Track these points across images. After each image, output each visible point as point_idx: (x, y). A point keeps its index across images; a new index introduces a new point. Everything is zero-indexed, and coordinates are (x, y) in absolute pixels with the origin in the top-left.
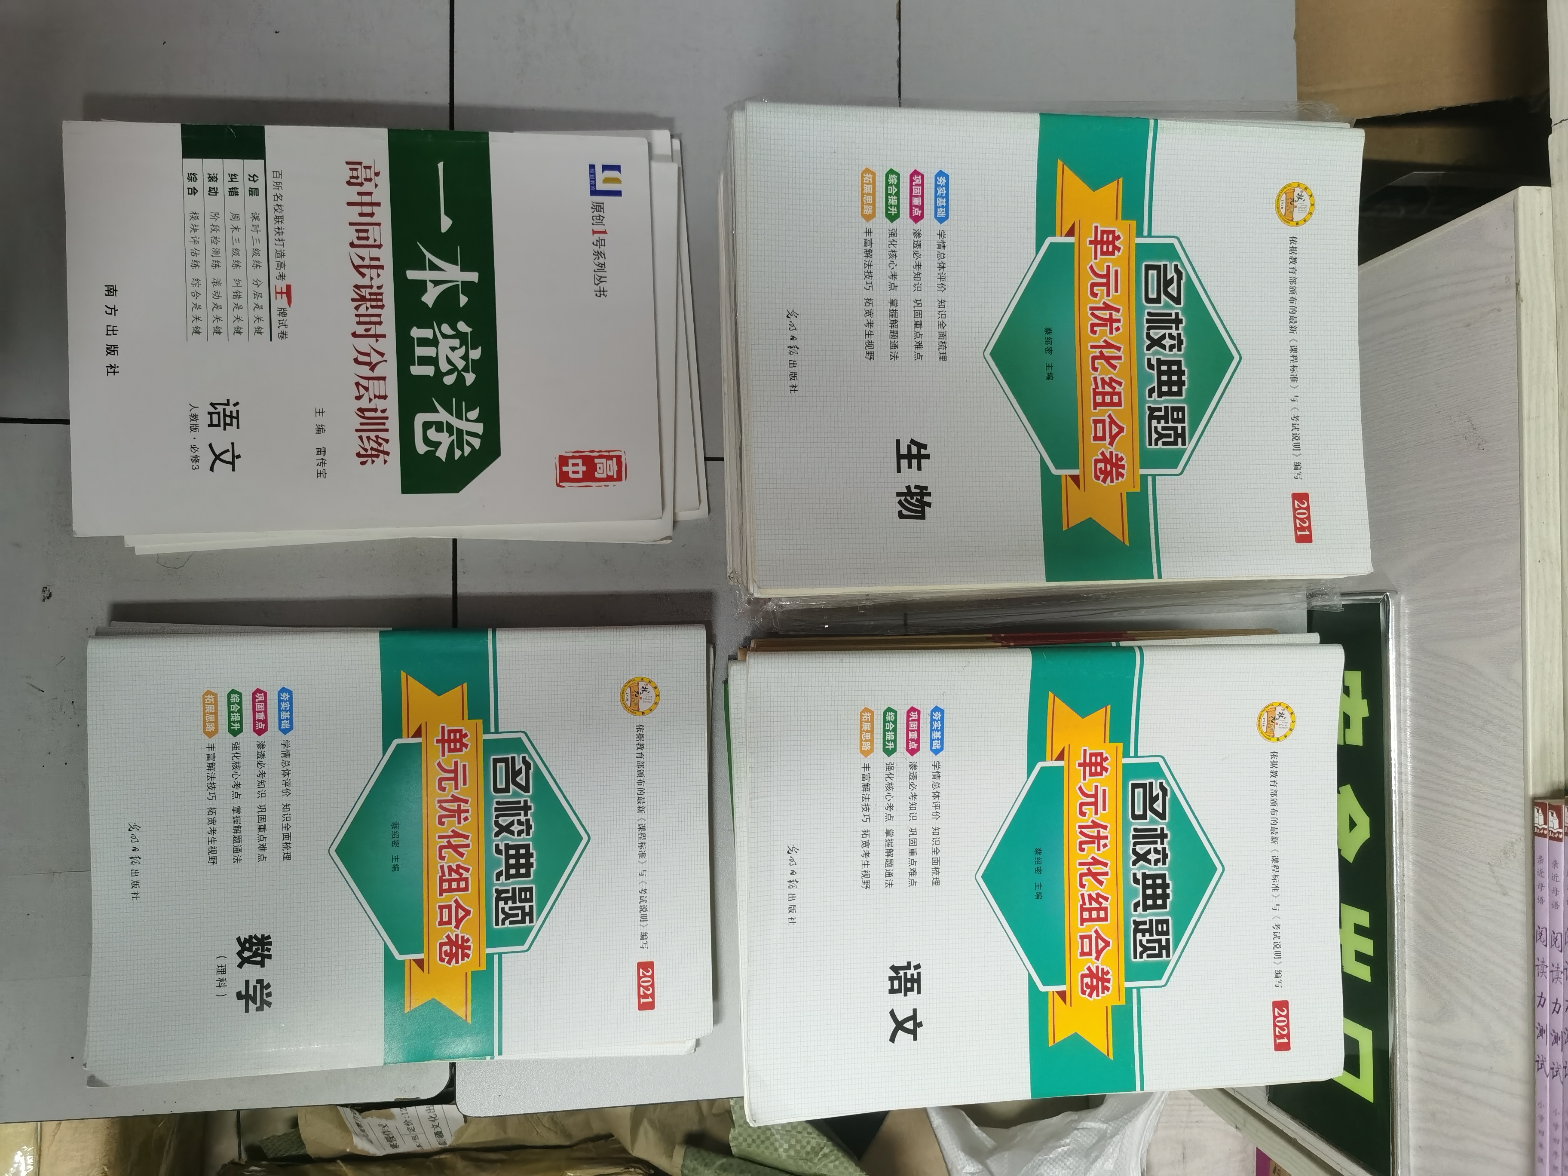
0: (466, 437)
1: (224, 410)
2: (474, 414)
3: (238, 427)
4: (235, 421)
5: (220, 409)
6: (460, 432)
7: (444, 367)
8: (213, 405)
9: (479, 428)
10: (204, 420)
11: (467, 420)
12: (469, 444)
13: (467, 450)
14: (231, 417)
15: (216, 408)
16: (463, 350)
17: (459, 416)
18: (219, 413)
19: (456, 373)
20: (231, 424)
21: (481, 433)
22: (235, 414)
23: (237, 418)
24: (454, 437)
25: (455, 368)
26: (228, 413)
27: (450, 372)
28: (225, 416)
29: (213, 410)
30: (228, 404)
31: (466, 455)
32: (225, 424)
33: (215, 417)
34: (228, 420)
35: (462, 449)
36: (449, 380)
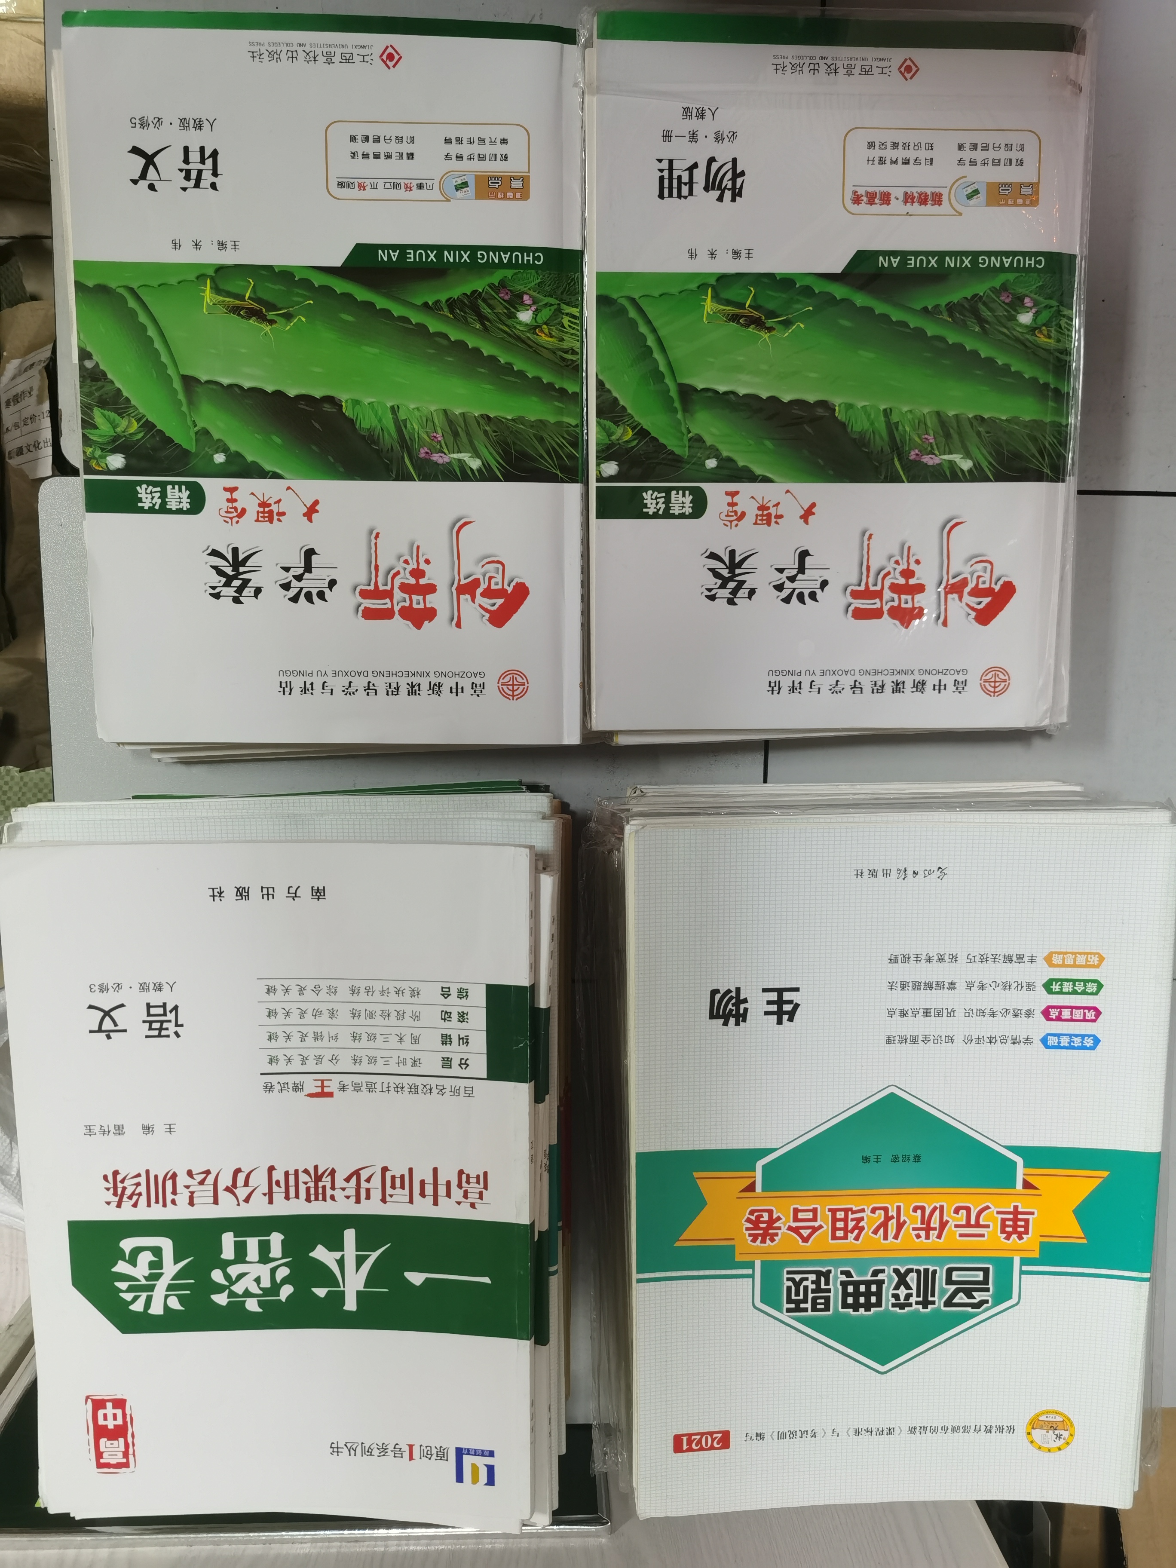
0: (144, 1295)
1: (170, 1021)
2: (174, 1304)
3: (147, 1037)
4: (156, 1033)
5: (171, 1016)
6: (151, 1288)
7: (234, 1271)
8: (176, 1008)
9: (156, 1309)
10: (156, 999)
11: (166, 1297)
12: (135, 1299)
13: (128, 1297)
14: (161, 1029)
15: (171, 1012)
16: (254, 1289)
17: (170, 1288)
18: (165, 1014)
19: (227, 1284)
20: (150, 1029)
21: (150, 1311)
22: (164, 1033)
23: (159, 1036)
24: (144, 1282)
25: (232, 1283)
26: (165, 1025)
27: (227, 1277)
28: (162, 1022)
29: (169, 1008)
30: (177, 1025)
31: (121, 1294)
32: (151, 1023)
33: (160, 1011)
34: (156, 1025)
35: (130, 1290)
36: (217, 1276)
